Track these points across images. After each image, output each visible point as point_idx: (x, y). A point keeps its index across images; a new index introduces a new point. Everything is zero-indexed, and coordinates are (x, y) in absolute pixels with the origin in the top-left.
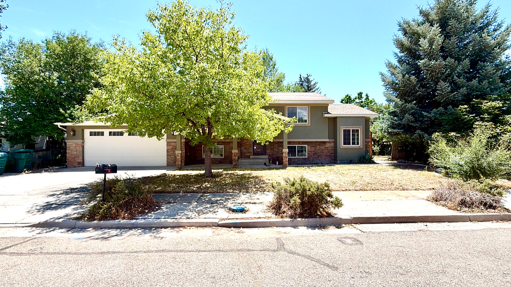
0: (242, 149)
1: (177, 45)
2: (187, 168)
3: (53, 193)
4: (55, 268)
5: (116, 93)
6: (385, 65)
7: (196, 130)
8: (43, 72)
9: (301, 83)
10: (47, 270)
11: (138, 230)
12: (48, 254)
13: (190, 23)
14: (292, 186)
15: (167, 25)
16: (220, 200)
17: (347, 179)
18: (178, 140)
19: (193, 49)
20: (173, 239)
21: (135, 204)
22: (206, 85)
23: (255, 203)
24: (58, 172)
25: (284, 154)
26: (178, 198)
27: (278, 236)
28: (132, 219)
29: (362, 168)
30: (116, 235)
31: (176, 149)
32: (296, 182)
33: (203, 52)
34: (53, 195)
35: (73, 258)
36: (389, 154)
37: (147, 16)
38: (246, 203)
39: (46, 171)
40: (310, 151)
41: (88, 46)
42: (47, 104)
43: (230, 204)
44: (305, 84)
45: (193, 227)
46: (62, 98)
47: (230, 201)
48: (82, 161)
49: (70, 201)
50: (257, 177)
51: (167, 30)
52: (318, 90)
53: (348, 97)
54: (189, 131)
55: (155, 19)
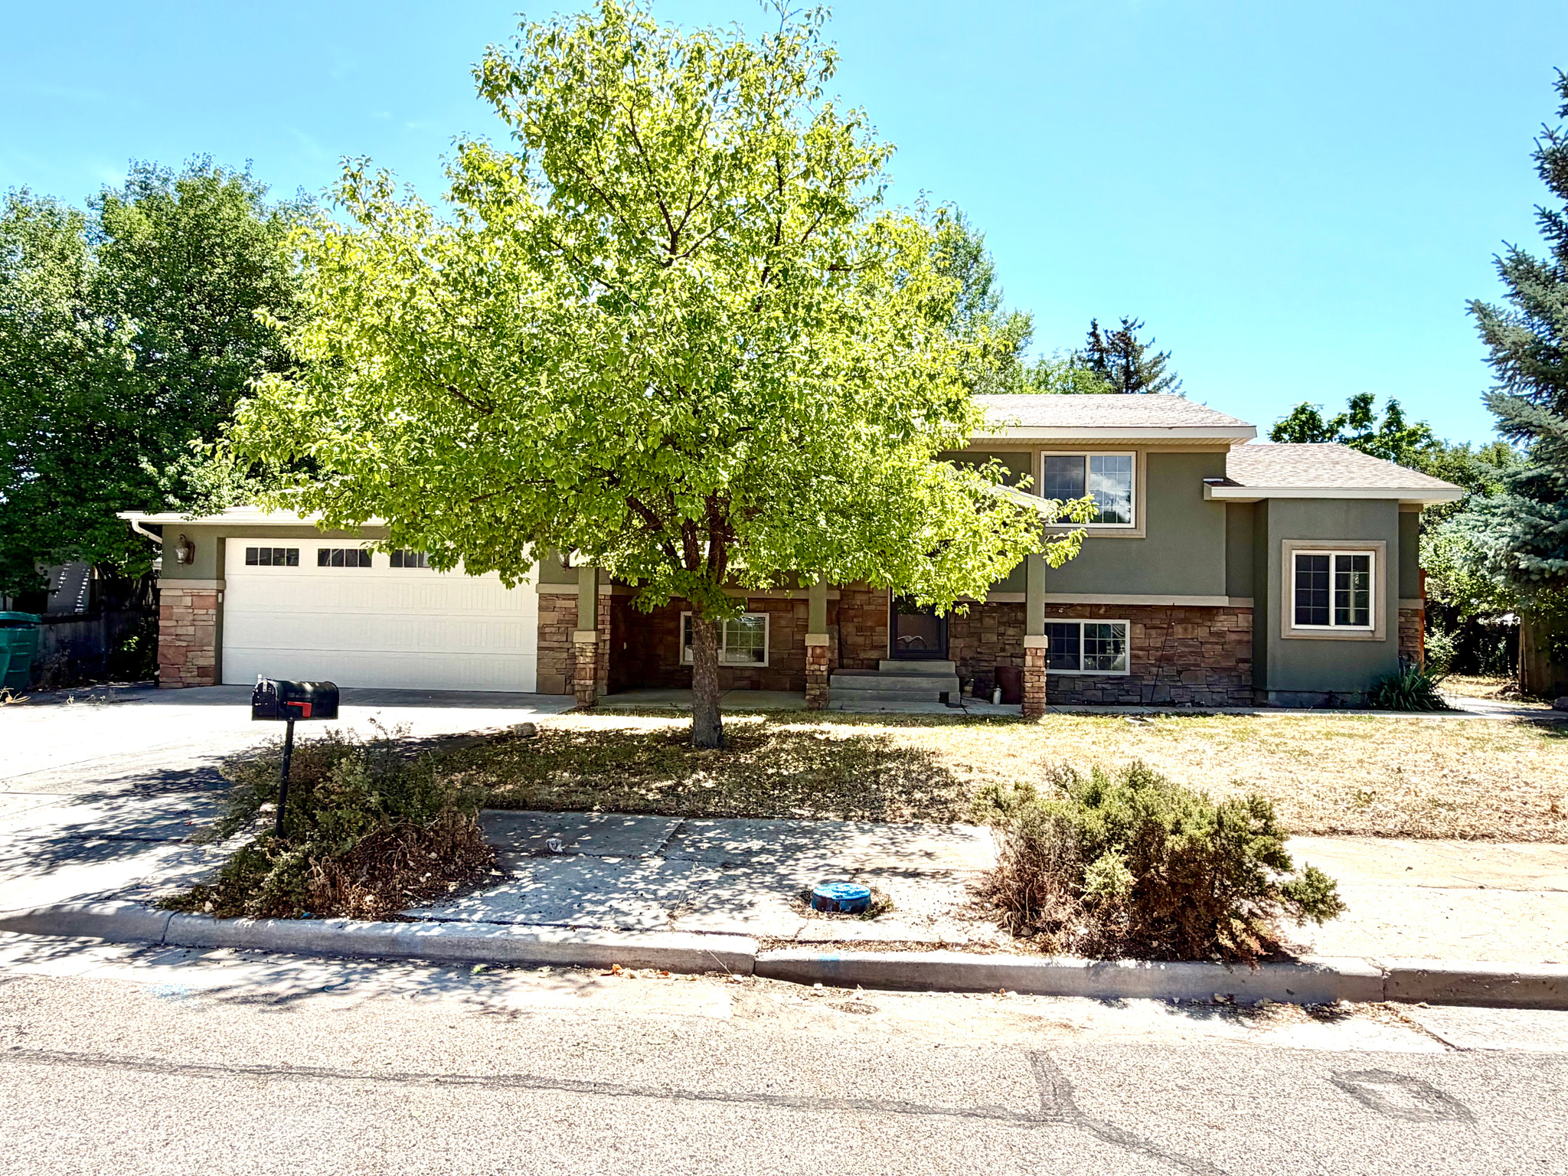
0: (843, 631)
1: (596, 189)
2: (620, 706)
3: (95, 789)
4: (63, 1132)
5: (348, 392)
6: (1495, 270)
7: (659, 547)
8: (86, 317)
9: (1096, 356)
10: (26, 1137)
11: (416, 967)
12: (44, 1058)
13: (650, 94)
14: (1087, 802)
15: (558, 110)
16: (762, 850)
17: (1327, 779)
18: (584, 589)
19: (662, 206)
20: (559, 1021)
21: (404, 855)
22: (710, 357)
23: (915, 874)
24: (122, 701)
25: (1028, 659)
26: (584, 832)
27: (1037, 1042)
28: (392, 921)
29: (1391, 728)
30: (322, 990)
31: (576, 625)
32: (1107, 786)
33: (699, 219)
34: (95, 797)
35: (138, 1086)
36: (1497, 669)
37: (478, 77)
38: (877, 872)
39: (79, 698)
40: (1141, 649)
41: (252, 216)
42: (95, 439)
43: (805, 874)
44: (1115, 363)
45: (646, 971)
46: (152, 417)
47: (807, 860)
48: (212, 662)
49: (154, 825)
50: (913, 756)
51: (555, 129)
52: (1173, 385)
53: (1303, 417)
54: (629, 552)
55: (509, 87)
